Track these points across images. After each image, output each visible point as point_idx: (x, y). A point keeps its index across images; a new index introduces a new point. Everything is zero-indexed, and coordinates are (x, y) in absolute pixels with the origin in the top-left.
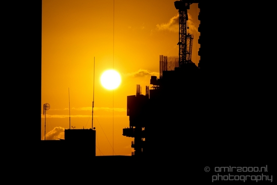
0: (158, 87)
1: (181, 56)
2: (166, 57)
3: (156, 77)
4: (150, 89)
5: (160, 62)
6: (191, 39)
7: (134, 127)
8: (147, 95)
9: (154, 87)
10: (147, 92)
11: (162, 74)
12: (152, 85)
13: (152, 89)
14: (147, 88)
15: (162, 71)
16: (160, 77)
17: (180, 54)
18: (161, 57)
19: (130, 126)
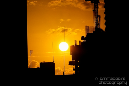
0: (85, 41)
1: (96, 26)
2: (89, 26)
3: (84, 36)
4: (81, 42)
5: (86, 29)
6: (100, 17)
7: (74, 61)
8: (80, 45)
9: (83, 41)
10: (80, 43)
11: (87, 35)
12: (82, 40)
13: (82, 42)
14: (80, 42)
15: (87, 33)
16: (86, 36)
17: (95, 25)
18: (86, 27)
19: (72, 60)
